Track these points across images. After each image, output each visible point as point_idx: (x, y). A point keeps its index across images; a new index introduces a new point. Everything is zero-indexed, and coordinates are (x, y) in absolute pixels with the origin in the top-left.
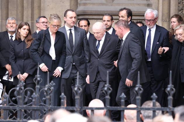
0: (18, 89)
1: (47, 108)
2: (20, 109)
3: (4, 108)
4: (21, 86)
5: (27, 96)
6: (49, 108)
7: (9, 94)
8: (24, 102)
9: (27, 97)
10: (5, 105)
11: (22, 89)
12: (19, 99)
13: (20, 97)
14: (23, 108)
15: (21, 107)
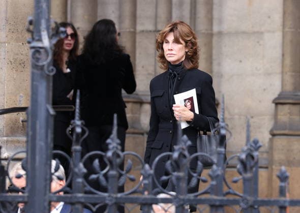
0: (176, 155)
1: (245, 201)
2: (182, 203)
3: (143, 200)
4: (183, 149)
5: (195, 172)
6: (250, 203)
7: (153, 167)
8: (189, 187)
9: (195, 175)
10: (146, 193)
11: (185, 156)
12: (178, 179)
13: (181, 174)
14: (189, 200)
15: (183, 200)
